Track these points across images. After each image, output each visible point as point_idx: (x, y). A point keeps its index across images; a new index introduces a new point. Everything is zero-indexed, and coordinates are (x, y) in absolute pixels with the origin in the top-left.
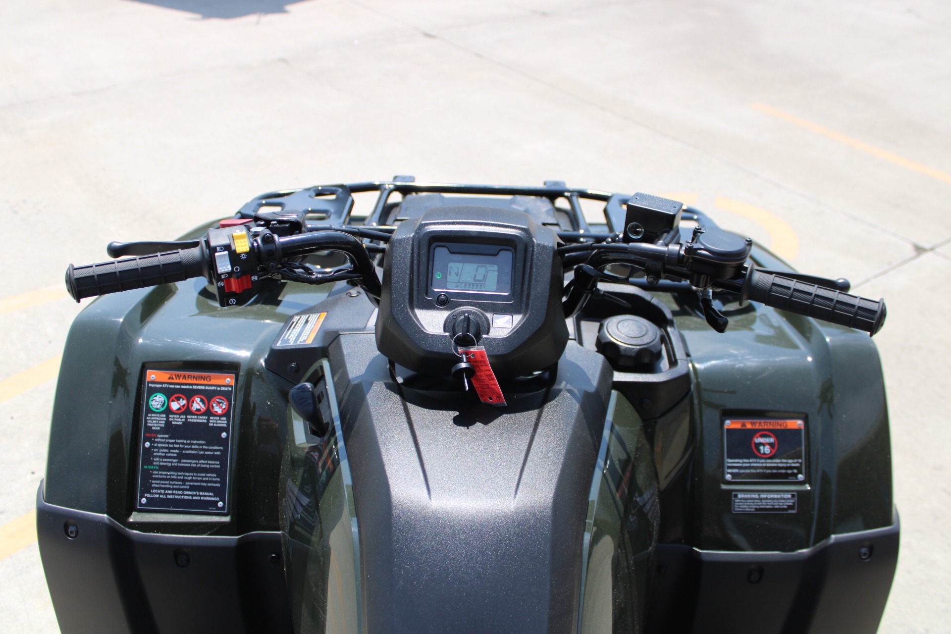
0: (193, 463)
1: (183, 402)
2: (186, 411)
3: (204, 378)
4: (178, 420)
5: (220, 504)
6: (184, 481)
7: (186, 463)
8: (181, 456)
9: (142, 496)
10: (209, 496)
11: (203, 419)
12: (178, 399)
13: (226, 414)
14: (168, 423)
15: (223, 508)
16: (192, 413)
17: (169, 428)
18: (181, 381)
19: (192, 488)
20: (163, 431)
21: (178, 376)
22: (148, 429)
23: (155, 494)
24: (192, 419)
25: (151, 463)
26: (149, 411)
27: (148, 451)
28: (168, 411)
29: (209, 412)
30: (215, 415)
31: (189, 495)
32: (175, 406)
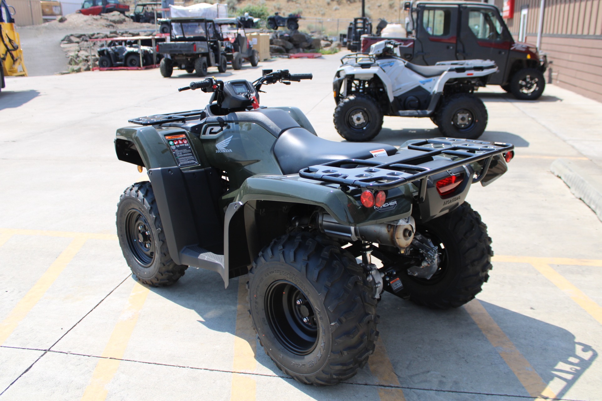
0: (186, 155)
1: (177, 142)
2: (179, 144)
3: (179, 136)
4: (178, 146)
5: (196, 162)
6: (186, 159)
7: (184, 155)
8: (183, 154)
9: (179, 164)
10: (193, 161)
11: (183, 145)
12: (175, 142)
13: (187, 143)
14: (176, 147)
15: (197, 163)
16: (180, 144)
17: (177, 148)
18: (174, 138)
19: (189, 160)
20: (176, 149)
21: (173, 137)
22: (172, 149)
23: (181, 163)
24: (181, 145)
25: (177, 157)
26: (170, 145)
27: (175, 154)
28: (175, 145)
29: (183, 143)
30: (185, 143)
31: (189, 162)
32: (176, 143)
